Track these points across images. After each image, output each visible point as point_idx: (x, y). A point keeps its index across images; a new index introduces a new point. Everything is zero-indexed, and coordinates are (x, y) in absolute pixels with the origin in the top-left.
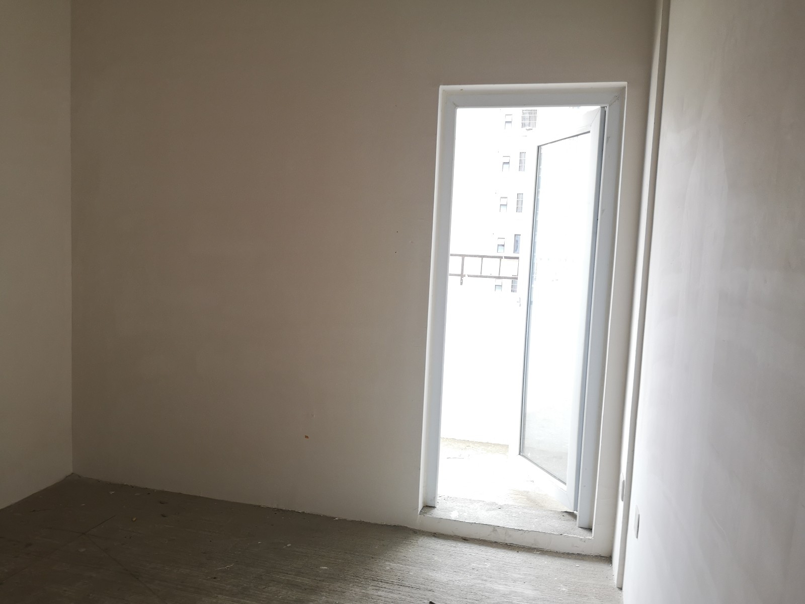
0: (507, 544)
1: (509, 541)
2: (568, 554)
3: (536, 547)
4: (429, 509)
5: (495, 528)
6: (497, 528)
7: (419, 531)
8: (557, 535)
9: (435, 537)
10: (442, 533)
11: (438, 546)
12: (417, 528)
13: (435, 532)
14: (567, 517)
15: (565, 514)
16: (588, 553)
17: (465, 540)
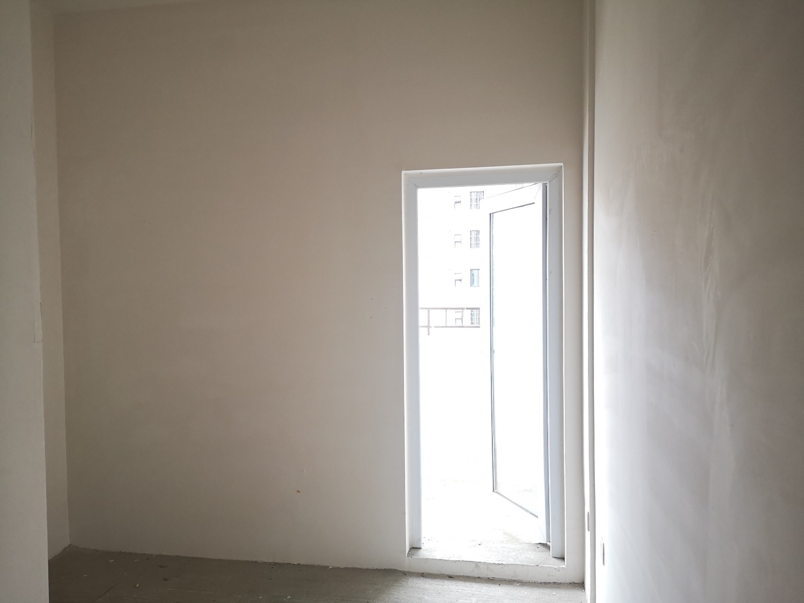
0: (489, 578)
1: (491, 575)
2: (545, 583)
3: (516, 579)
4: (416, 550)
5: (477, 564)
6: (479, 564)
7: (408, 572)
8: (533, 566)
9: (424, 577)
10: (430, 573)
11: (427, 586)
12: (406, 570)
13: (422, 572)
14: (542, 548)
15: (539, 546)
16: (562, 582)
17: (451, 577)
